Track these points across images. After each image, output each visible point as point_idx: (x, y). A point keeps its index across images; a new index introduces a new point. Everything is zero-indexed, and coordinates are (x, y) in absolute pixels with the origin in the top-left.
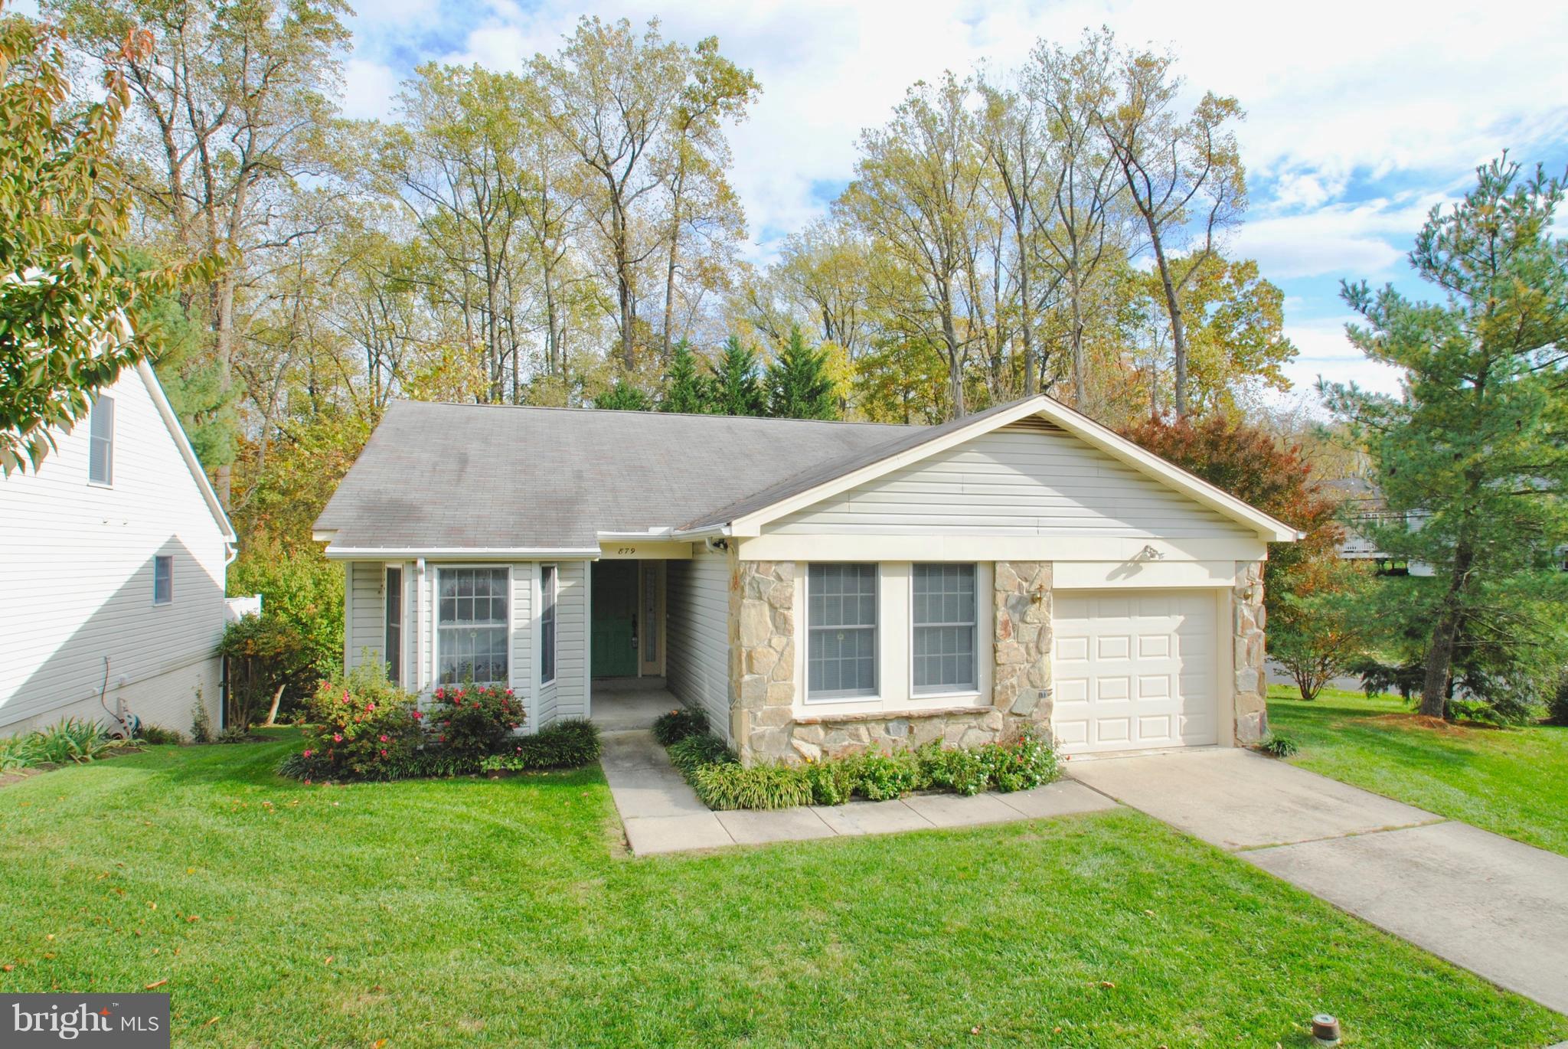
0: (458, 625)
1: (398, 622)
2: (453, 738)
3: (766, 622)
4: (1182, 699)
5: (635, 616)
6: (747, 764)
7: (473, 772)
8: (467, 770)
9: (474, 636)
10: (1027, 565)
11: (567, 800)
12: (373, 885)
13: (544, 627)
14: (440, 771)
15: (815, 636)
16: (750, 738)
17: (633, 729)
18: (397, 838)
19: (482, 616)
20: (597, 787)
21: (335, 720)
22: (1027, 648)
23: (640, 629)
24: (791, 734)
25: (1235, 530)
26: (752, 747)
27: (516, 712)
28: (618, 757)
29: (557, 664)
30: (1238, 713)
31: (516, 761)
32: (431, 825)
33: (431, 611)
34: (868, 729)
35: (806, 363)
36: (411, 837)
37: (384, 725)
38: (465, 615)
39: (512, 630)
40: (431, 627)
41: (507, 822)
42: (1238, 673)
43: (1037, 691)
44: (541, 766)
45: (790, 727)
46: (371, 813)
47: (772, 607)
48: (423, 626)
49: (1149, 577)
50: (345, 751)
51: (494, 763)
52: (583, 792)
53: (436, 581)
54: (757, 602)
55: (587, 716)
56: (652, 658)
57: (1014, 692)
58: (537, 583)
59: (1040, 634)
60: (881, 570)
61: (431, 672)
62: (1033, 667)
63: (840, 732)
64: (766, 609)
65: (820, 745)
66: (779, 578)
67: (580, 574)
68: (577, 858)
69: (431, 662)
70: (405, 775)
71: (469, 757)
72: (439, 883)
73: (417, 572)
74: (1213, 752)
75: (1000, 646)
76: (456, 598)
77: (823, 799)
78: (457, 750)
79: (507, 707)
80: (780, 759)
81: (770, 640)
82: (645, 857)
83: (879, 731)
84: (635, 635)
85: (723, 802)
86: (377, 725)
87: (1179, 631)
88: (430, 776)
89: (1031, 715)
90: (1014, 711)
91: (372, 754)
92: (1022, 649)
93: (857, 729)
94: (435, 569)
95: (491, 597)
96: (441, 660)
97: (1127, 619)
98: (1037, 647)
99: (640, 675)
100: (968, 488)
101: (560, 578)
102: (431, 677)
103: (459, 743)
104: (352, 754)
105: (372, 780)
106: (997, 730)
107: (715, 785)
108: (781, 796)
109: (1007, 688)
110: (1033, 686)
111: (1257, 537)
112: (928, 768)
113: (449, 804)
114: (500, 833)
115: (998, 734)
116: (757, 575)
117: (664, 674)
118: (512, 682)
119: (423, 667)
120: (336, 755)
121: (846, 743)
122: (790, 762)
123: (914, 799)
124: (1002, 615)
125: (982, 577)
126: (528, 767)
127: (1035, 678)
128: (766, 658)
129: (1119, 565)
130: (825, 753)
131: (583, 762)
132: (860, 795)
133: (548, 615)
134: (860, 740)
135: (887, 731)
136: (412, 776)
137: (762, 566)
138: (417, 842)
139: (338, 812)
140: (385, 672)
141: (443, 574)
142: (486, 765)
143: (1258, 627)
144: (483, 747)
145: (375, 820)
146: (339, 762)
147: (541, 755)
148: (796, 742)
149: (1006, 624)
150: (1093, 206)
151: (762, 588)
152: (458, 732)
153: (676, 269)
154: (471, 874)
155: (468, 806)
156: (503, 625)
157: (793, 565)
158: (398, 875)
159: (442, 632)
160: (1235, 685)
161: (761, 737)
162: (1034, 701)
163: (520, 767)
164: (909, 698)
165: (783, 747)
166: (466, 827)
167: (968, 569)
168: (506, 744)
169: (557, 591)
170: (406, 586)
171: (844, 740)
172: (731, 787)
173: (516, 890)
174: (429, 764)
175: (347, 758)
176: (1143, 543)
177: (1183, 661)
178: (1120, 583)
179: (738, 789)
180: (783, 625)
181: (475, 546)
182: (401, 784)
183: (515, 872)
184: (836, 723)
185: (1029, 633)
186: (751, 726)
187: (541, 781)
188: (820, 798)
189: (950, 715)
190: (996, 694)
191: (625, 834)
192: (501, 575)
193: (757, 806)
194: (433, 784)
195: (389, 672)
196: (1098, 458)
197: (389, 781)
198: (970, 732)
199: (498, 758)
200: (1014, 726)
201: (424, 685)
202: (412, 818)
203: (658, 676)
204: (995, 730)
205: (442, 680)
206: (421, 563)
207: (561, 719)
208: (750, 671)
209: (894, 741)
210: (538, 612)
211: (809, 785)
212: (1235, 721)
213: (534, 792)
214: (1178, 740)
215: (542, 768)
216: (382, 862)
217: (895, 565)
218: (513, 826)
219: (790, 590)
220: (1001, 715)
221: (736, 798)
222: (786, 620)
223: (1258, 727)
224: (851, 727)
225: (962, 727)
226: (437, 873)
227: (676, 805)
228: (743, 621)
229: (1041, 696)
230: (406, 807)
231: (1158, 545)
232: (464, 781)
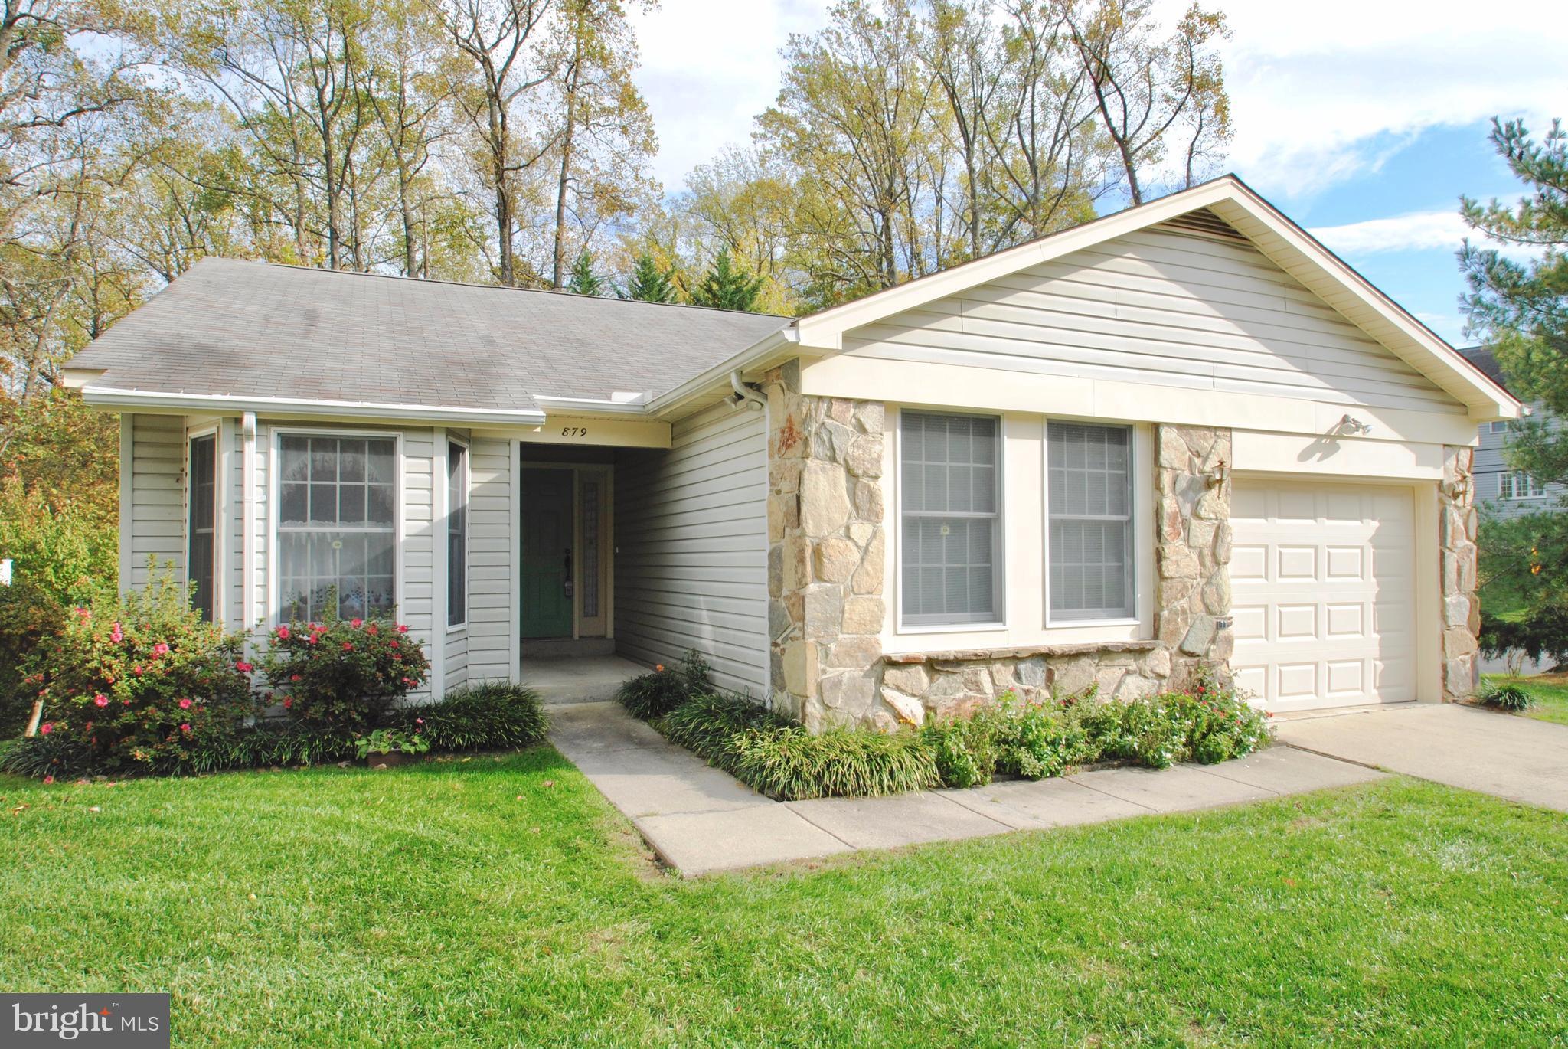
0: (311, 528)
1: (210, 522)
2: (306, 706)
3: (841, 497)
4: (1377, 636)
5: (569, 552)
6: (814, 728)
7: (342, 758)
8: (332, 754)
9: (337, 545)
10: (1201, 433)
11: (517, 793)
12: (160, 953)
13: (452, 537)
14: (286, 757)
15: (911, 526)
16: (820, 687)
17: (585, 701)
18: (209, 860)
19: (352, 515)
20: (562, 772)
21: (97, 671)
22: (1201, 555)
23: (576, 567)
24: (881, 681)
25: (1444, 403)
26: (822, 702)
27: (414, 659)
28: (577, 736)
29: (469, 601)
30: (1449, 655)
31: (416, 739)
32: (275, 838)
33: (266, 503)
34: (991, 674)
35: (738, 290)
36: (238, 860)
37: (183, 681)
38: (323, 513)
39: (402, 536)
40: (267, 528)
41: (421, 830)
42: (1448, 600)
43: (1214, 620)
44: (458, 746)
45: (878, 668)
46: (161, 823)
47: (849, 471)
48: (253, 527)
49: (1350, 461)
50: (115, 723)
51: (380, 742)
52: (541, 780)
53: (274, 453)
54: (828, 466)
55: (515, 680)
56: (592, 610)
57: (1185, 620)
58: (442, 461)
59: (1216, 537)
60: (1005, 425)
61: (265, 603)
62: (1208, 583)
63: (951, 678)
64: (841, 474)
65: (922, 697)
66: (862, 429)
67: (503, 463)
68: (574, 886)
69: (265, 586)
70: (223, 765)
71: (334, 734)
72: (303, 944)
73: (242, 437)
74: (1416, 710)
75: (1168, 550)
76: (309, 483)
77: (954, 778)
78: (314, 723)
79: (398, 650)
80: (865, 720)
81: (848, 529)
82: (703, 880)
83: (1005, 674)
84: (569, 578)
85: (797, 786)
86: (173, 679)
87: (1376, 541)
88: (267, 766)
89: (1207, 655)
90: (1186, 648)
91: (165, 730)
92: (1195, 558)
93: (976, 674)
94: (273, 433)
95: (366, 484)
96: (283, 584)
97: (1311, 522)
98: (1214, 555)
99: (576, 637)
100: (1123, 312)
101: (473, 469)
102: (267, 610)
103: (316, 711)
104: (128, 729)
105: (165, 774)
106: (1163, 677)
107: (778, 758)
108: (891, 773)
109: (1176, 613)
110: (1210, 612)
111: (1467, 414)
112: (1095, 728)
113: (307, 804)
114: (410, 848)
115: (1164, 682)
116: (828, 421)
117: (610, 634)
118: (401, 619)
119: (253, 594)
120: (98, 732)
121: (960, 695)
122: (880, 724)
123: (1082, 775)
124: (1169, 504)
125: (1140, 444)
126: (436, 749)
127: (1211, 599)
128: (841, 555)
129: (1312, 440)
130: (929, 709)
131: (525, 741)
132: (1010, 771)
133: (456, 520)
134: (980, 691)
135: (1017, 676)
136: (237, 766)
137: (836, 406)
138: (251, 868)
139: (99, 822)
140: (187, 595)
141: (289, 444)
142: (364, 746)
143: (1468, 538)
144: (358, 718)
145: (168, 833)
146: (106, 747)
147: (457, 730)
148: (889, 694)
149: (1174, 517)
150: (1056, 135)
151: (836, 443)
152: (314, 697)
153: (569, 183)
154: (370, 924)
155: (342, 808)
156: (388, 530)
157: (882, 409)
158: (214, 930)
159: (284, 538)
160: (1444, 617)
161: (837, 684)
162: (1210, 635)
163: (424, 748)
164: (1045, 628)
165: (869, 701)
166: (344, 839)
167: (1118, 433)
168: (398, 714)
169: (469, 488)
170: (224, 460)
171: (958, 690)
172: (806, 761)
173: (470, 952)
174: (265, 747)
175: (118, 739)
176: (1342, 411)
177: (1379, 584)
178: (1315, 466)
179: (820, 764)
180: (865, 505)
181: (340, 398)
182: (216, 779)
183: (460, 915)
184: (946, 662)
185: (1202, 534)
186: (821, 666)
187: (461, 769)
188: (951, 777)
189: (1104, 652)
190: (1163, 623)
191: (645, 842)
192: (386, 448)
193: (854, 791)
194: (273, 777)
195: (194, 598)
196: (1284, 285)
197: (194, 775)
198: (1129, 679)
199: (386, 735)
200: (1185, 671)
201: (255, 622)
202: (239, 829)
203: (603, 637)
204: (1161, 677)
205: (284, 614)
206: (250, 420)
207: (474, 685)
208: (819, 577)
209: (1027, 692)
210: (443, 511)
211: (931, 754)
212: (1445, 668)
213: (454, 783)
214: (1373, 695)
215: (459, 750)
216: (181, 906)
217: (1025, 419)
218: (434, 835)
219: (878, 448)
220: (1167, 654)
221: (819, 778)
222: (872, 496)
223: (1470, 674)
224: (967, 670)
225: (1119, 672)
226: (299, 924)
227: (710, 796)
228: (807, 494)
229: (1220, 626)
230: (227, 812)
231: (1360, 415)
232: (328, 773)
